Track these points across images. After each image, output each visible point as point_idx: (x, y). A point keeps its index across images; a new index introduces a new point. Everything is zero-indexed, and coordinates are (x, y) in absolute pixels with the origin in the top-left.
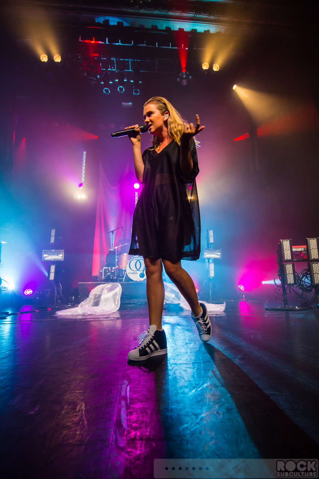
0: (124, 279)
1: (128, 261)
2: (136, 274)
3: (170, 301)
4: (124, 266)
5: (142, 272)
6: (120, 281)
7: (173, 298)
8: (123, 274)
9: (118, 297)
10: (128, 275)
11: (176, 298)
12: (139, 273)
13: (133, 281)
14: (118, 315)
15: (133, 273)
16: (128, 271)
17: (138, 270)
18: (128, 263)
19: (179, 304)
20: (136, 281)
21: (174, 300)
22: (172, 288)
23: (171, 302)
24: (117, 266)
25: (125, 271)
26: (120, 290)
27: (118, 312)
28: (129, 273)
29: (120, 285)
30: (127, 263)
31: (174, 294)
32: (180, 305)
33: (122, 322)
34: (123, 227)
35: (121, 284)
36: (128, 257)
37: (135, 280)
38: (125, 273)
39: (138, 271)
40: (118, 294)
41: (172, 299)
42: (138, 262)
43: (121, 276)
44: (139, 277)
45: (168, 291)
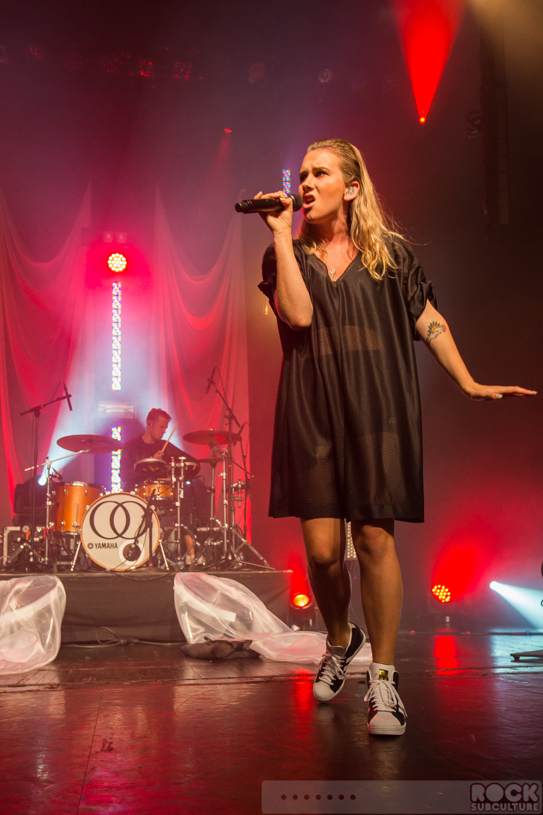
0: (73, 563)
1: (88, 507)
2: (112, 550)
3: (219, 633)
4: (76, 524)
5: (133, 541)
6: (60, 569)
7: (232, 625)
8: (72, 547)
9: (55, 622)
10: (88, 551)
11: (238, 622)
12: (123, 544)
13: (102, 569)
14: (52, 678)
15: (104, 545)
16: (88, 536)
17: (120, 536)
18: (87, 512)
19: (251, 642)
20: (112, 571)
21: (231, 630)
22: (228, 594)
23: (225, 635)
24: (52, 524)
25: (78, 537)
26: (60, 597)
27: (53, 668)
28: (91, 546)
29: (60, 584)
30: (84, 513)
31: (233, 610)
32: (252, 647)
33: (66, 698)
34: (70, 396)
35: (65, 581)
36: (86, 495)
37: (109, 566)
38: (76, 545)
39: (120, 538)
40: (54, 612)
41: (226, 627)
42: (120, 512)
43: (65, 553)
44: (123, 559)
45: (214, 604)
